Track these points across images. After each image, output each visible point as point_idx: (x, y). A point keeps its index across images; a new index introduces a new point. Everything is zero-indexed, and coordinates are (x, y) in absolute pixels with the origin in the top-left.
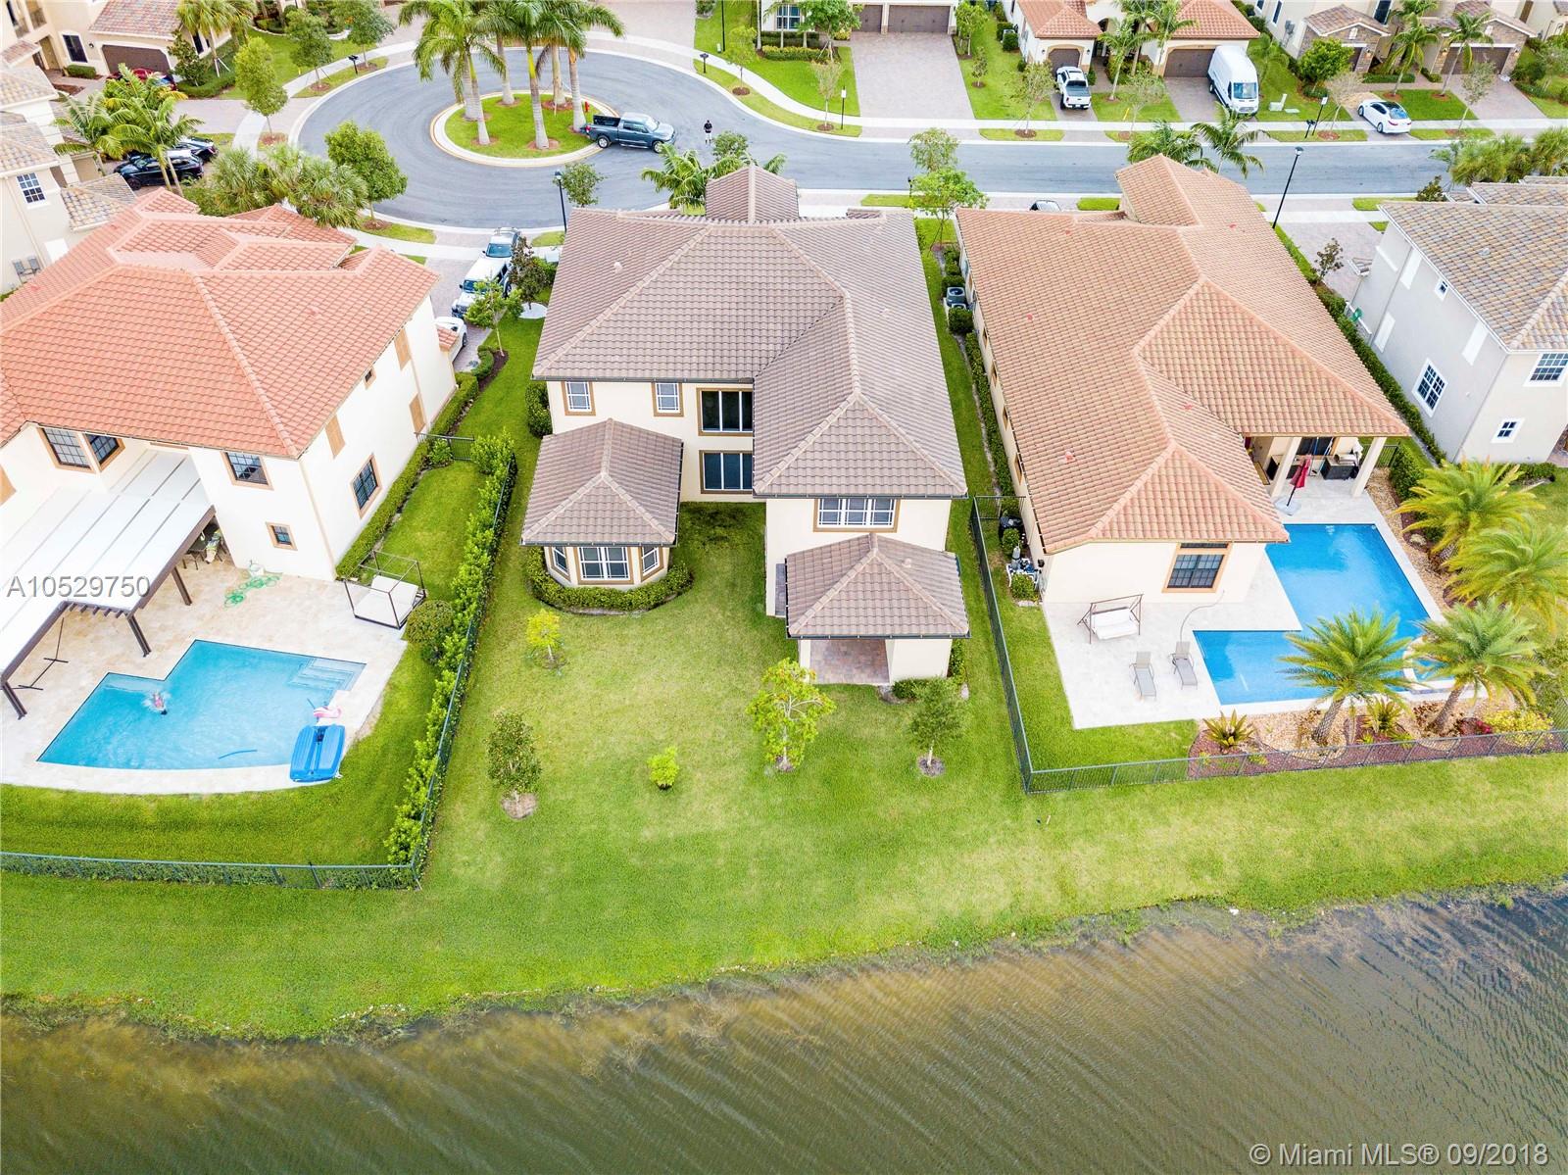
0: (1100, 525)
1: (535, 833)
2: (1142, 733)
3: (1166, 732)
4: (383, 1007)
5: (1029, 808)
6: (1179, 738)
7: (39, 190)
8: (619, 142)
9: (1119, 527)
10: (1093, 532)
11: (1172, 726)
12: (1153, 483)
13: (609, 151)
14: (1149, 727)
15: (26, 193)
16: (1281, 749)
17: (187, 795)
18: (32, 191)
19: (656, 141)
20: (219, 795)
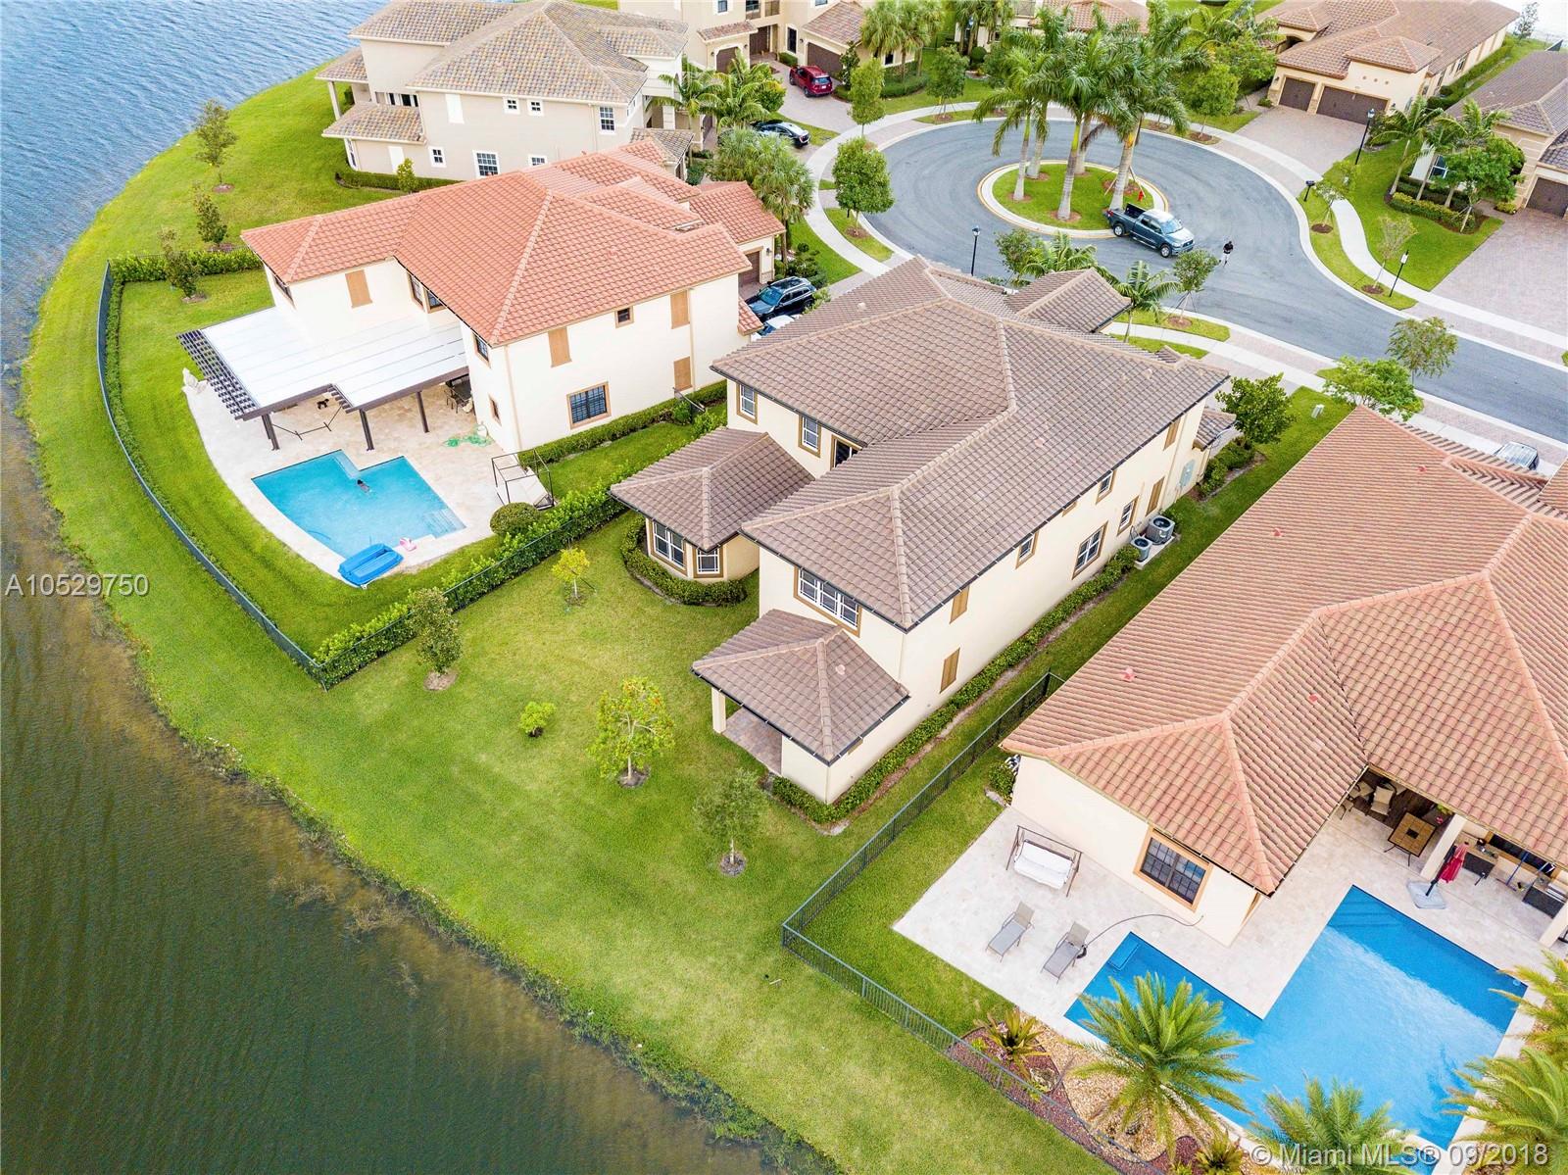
0: (1065, 750)
1: (423, 706)
2: (946, 977)
3: (973, 994)
4: (234, 749)
5: (771, 959)
6: (978, 1010)
7: (612, 122)
8: (1132, 235)
9: (1085, 764)
10: (1054, 751)
11: (986, 994)
12: (1163, 743)
13: (1120, 239)
14: (960, 977)
15: (603, 121)
16: (1074, 1103)
17: (285, 545)
18: (607, 122)
19: (1165, 244)
20: (298, 556)
